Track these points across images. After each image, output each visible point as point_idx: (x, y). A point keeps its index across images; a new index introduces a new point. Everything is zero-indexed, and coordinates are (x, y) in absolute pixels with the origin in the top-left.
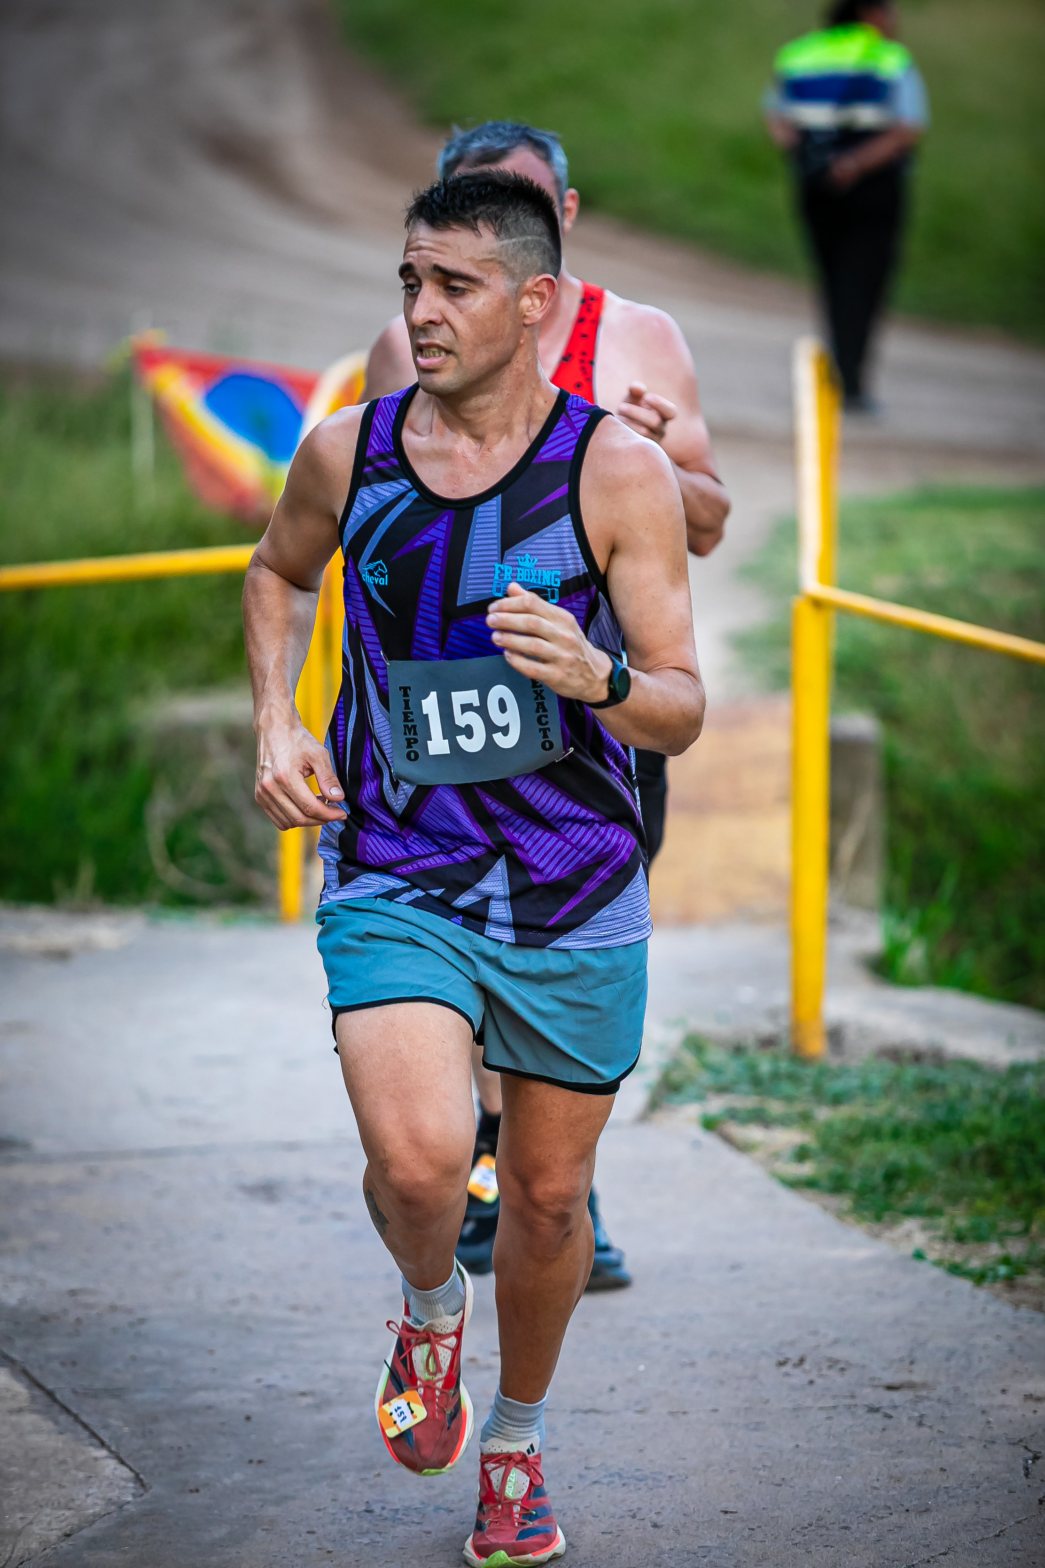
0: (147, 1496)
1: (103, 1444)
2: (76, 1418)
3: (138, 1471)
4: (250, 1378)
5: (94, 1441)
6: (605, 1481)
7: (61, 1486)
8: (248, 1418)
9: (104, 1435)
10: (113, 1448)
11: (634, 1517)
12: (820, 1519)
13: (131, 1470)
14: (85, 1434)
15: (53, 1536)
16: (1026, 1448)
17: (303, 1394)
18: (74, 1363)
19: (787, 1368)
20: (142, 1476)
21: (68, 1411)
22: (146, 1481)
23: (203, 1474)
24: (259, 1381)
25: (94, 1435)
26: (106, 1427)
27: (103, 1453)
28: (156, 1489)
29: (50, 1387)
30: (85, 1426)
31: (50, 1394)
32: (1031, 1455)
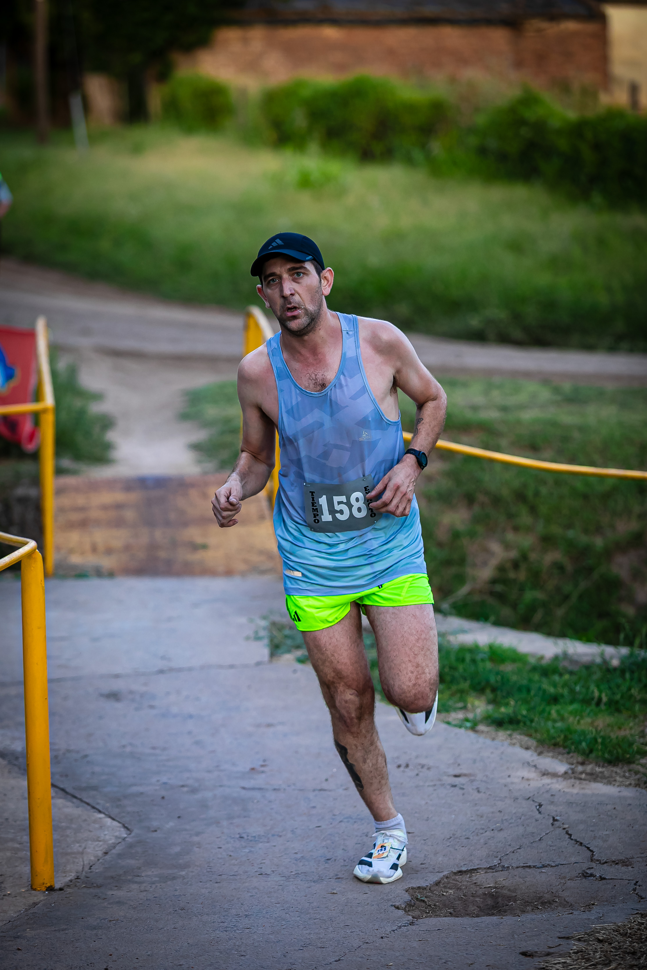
0: (133, 834)
1: (100, 812)
2: (81, 800)
3: (124, 823)
4: (154, 780)
5: (94, 810)
6: (345, 820)
7: (90, 831)
8: (163, 798)
9: (100, 808)
10: (107, 813)
11: (367, 836)
12: (454, 835)
13: (119, 822)
14: (89, 808)
15: (100, 853)
16: (533, 801)
17: (183, 786)
18: (67, 776)
19: (402, 769)
20: (126, 825)
21: (75, 797)
22: (129, 827)
23: (155, 824)
24: (158, 781)
25: (93, 808)
26: (98, 804)
27: (102, 816)
28: (136, 831)
29: (62, 786)
30: (88, 804)
31: (63, 790)
32: (537, 804)
